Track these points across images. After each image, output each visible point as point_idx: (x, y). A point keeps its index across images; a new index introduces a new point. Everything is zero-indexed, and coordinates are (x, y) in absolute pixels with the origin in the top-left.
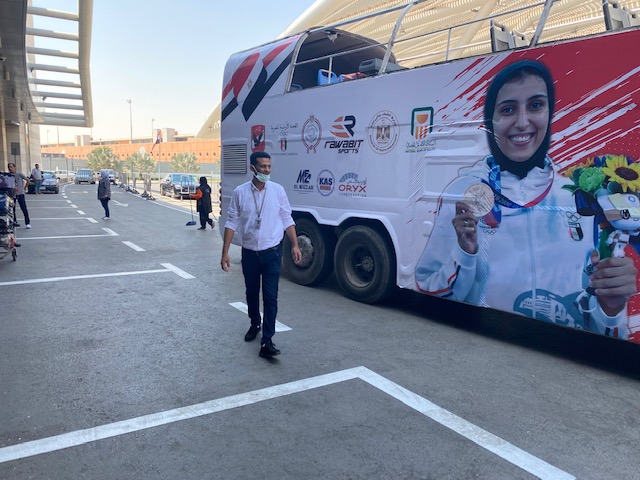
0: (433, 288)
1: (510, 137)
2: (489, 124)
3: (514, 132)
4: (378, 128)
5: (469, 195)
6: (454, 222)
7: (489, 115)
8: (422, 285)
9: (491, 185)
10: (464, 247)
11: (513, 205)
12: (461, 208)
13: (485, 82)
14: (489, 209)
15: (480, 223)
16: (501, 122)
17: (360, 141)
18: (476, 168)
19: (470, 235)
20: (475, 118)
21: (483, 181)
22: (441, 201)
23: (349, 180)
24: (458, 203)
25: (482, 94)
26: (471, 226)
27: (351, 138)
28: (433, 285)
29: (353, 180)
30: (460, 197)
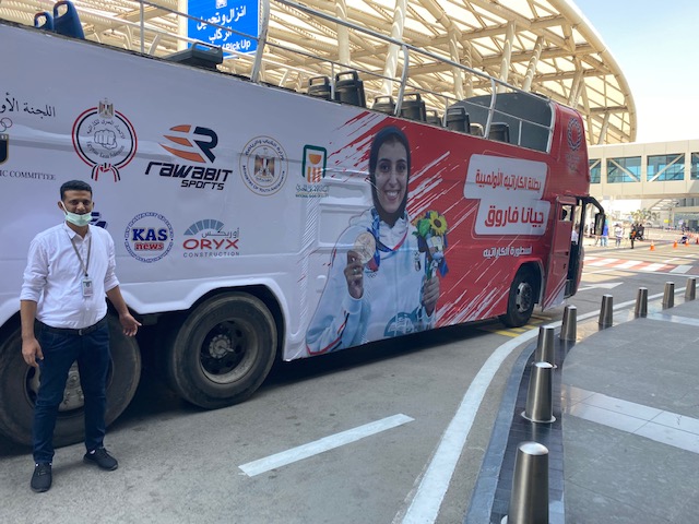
0: (322, 348)
1: (386, 192)
2: (372, 178)
3: (388, 188)
4: (257, 158)
5: (358, 244)
6: (345, 272)
7: (372, 167)
8: (313, 348)
9: (373, 232)
10: (353, 294)
11: (387, 250)
12: (352, 256)
13: (370, 137)
14: (372, 255)
15: (366, 269)
16: (380, 177)
17: (227, 172)
18: (363, 218)
19: (358, 282)
20: (362, 170)
21: (369, 230)
22: (334, 252)
23: (205, 231)
24: (350, 251)
25: (367, 148)
26: (359, 273)
27: (208, 164)
28: (323, 344)
29: (214, 231)
30: (351, 246)
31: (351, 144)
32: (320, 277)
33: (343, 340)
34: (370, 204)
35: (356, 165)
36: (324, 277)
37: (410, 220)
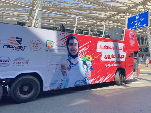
0: (55, 88)
1: (72, 51)
2: (68, 48)
3: (72, 50)
4: (33, 44)
5: (64, 63)
6: (61, 70)
7: (67, 45)
8: (52, 88)
9: (69, 60)
11: (73, 64)
13: (66, 38)
14: (69, 65)
15: (67, 69)
16: (70, 47)
17: (25, 47)
18: (65, 57)
19: (65, 72)
21: (67, 60)
22: (57, 65)
23: (19, 60)
24: (62, 65)
26: (65, 70)
27: (20, 45)
28: (55, 87)
29: (22, 60)
30: (62, 63)
31: (61, 40)
32: (53, 71)
33: (61, 86)
34: (68, 53)
35: (62, 45)
36: (54, 71)
37: (80, 57)
